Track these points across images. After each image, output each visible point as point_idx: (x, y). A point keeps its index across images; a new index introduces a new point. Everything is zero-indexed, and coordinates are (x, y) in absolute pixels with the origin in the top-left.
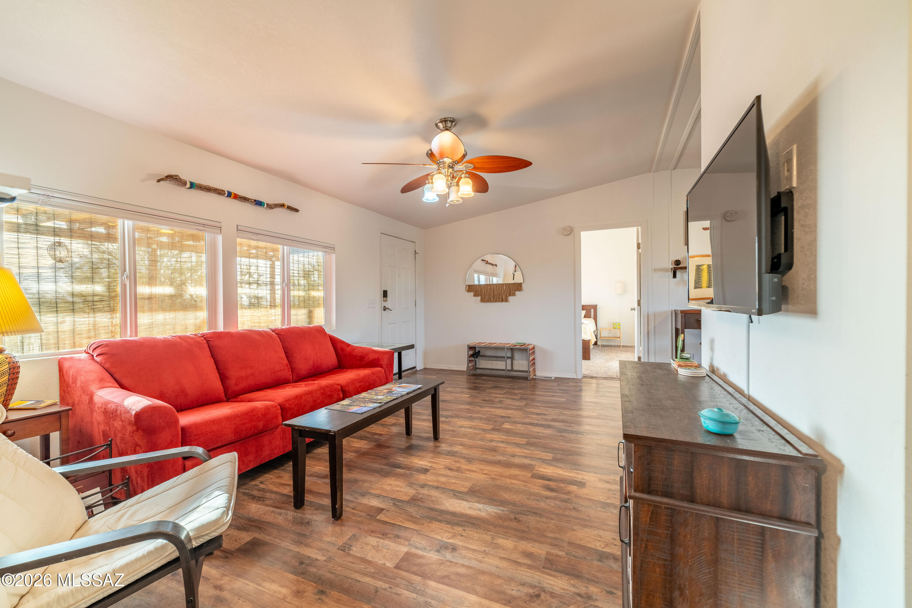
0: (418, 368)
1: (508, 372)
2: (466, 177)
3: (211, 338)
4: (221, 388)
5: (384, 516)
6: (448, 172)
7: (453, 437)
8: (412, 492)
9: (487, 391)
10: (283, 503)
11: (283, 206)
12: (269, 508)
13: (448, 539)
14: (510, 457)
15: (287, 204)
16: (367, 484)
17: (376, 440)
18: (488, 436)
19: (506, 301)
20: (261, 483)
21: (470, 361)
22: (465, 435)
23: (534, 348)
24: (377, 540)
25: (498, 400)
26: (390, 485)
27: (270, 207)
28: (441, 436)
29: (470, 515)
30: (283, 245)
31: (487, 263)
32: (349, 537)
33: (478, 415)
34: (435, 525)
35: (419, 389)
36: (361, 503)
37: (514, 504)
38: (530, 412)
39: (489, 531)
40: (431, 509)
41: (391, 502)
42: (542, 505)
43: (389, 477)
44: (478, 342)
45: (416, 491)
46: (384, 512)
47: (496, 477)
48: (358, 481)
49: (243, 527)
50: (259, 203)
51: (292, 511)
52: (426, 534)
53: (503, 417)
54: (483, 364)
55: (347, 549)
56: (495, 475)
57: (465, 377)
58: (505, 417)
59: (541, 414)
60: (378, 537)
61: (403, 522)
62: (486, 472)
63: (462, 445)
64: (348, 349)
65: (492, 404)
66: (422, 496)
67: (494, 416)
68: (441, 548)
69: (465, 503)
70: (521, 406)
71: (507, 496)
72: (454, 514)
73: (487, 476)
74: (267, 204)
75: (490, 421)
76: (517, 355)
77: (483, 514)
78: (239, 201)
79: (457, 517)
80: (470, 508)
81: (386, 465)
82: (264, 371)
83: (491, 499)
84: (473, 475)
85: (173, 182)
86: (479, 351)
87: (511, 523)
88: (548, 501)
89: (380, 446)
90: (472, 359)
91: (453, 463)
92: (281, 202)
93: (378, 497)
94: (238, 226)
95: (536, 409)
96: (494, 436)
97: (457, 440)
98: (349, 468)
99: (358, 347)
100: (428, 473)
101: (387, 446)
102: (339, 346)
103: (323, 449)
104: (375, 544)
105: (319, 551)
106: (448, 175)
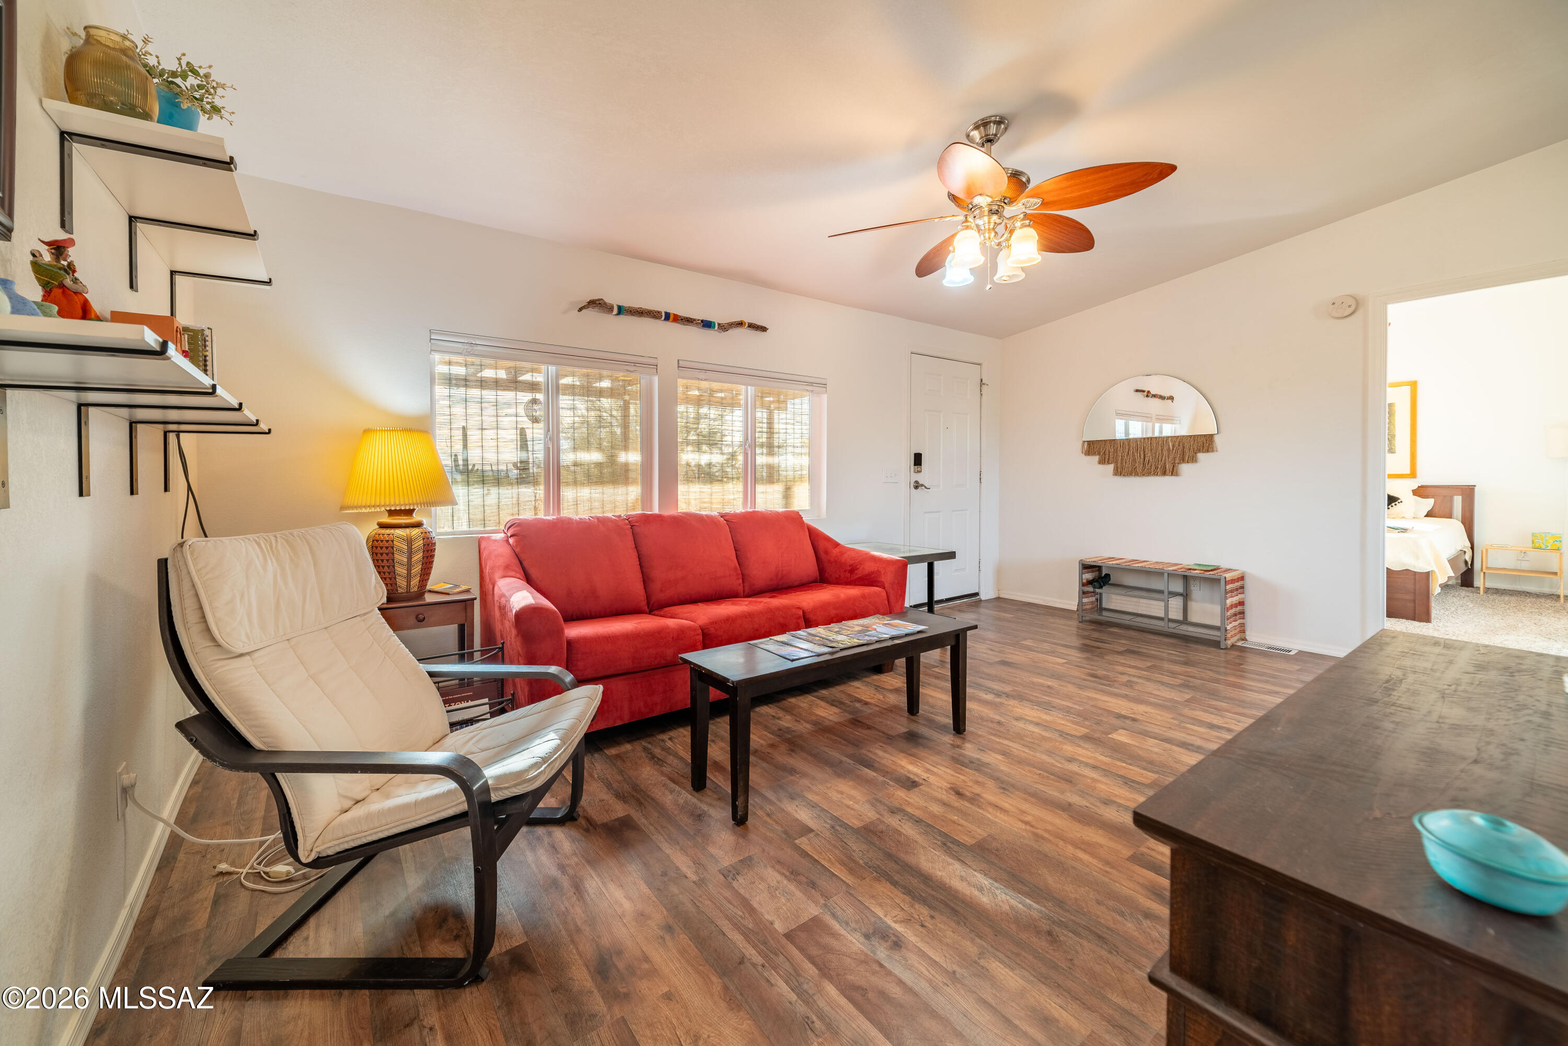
0: (983, 596)
1: (1172, 625)
2: (1023, 226)
3: (637, 522)
4: (642, 592)
5: (807, 842)
6: (989, 222)
7: (995, 735)
8: (870, 814)
9: (1109, 657)
10: (682, 776)
11: (740, 324)
12: (663, 778)
13: (896, 922)
14: (1098, 804)
15: (747, 320)
16: (805, 782)
17: (855, 712)
18: (1069, 749)
19: (1174, 472)
20: (670, 739)
21: (1084, 593)
22: (1019, 737)
23: (1242, 578)
24: (779, 877)
25: (1125, 678)
26: (842, 793)
27: (724, 328)
28: (969, 727)
29: (957, 891)
30: (747, 384)
31: (1148, 394)
32: (742, 858)
33: (1065, 703)
34: (883, 888)
35: (919, 632)
36: (783, 810)
37: (1060, 903)
38: (1193, 719)
39: (981, 938)
40: (890, 856)
41: (829, 822)
42: (1130, 926)
43: (845, 778)
44: (1107, 555)
45: (878, 816)
46: (811, 835)
47: (1046, 835)
48: (795, 771)
49: (624, 795)
50: (707, 324)
51: (687, 791)
52: (860, 898)
53: (1119, 716)
54: (1114, 600)
55: (731, 875)
56: (1047, 831)
57: (1075, 623)
58: (1125, 717)
59: (1219, 728)
60: (783, 874)
61: (832, 863)
62: (1028, 818)
63: (1004, 754)
64: (835, 551)
65: (1109, 686)
66: (884, 828)
67: (1099, 711)
68: (874, 934)
69: (957, 866)
70: (1176, 702)
71: (1051, 880)
72: (926, 879)
73: (1028, 827)
74: (719, 324)
75: (1086, 719)
76: (1197, 591)
77: (985, 900)
78: (681, 324)
79: (929, 886)
80: (962, 879)
81: (851, 757)
82: (701, 575)
83: (1014, 876)
84: (1002, 820)
85: (596, 309)
86: (1107, 576)
87: (1034, 939)
88: (1146, 923)
89: (856, 722)
90: (1090, 589)
91: (970, 784)
92: (738, 319)
93: (813, 807)
94: (680, 361)
95: (1211, 713)
96: (1080, 751)
97: (1000, 743)
98: (792, 748)
99: (850, 549)
100: (916, 789)
101: (868, 725)
102: (822, 545)
103: (770, 708)
104: (774, 883)
105: (694, 864)
106: (989, 229)
